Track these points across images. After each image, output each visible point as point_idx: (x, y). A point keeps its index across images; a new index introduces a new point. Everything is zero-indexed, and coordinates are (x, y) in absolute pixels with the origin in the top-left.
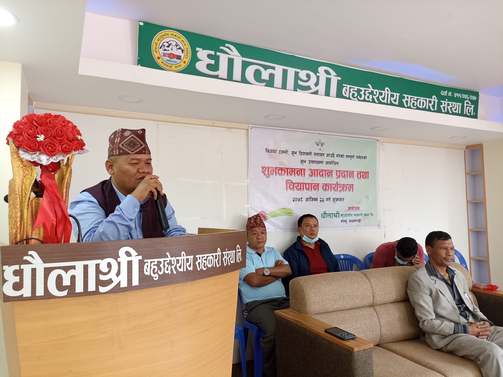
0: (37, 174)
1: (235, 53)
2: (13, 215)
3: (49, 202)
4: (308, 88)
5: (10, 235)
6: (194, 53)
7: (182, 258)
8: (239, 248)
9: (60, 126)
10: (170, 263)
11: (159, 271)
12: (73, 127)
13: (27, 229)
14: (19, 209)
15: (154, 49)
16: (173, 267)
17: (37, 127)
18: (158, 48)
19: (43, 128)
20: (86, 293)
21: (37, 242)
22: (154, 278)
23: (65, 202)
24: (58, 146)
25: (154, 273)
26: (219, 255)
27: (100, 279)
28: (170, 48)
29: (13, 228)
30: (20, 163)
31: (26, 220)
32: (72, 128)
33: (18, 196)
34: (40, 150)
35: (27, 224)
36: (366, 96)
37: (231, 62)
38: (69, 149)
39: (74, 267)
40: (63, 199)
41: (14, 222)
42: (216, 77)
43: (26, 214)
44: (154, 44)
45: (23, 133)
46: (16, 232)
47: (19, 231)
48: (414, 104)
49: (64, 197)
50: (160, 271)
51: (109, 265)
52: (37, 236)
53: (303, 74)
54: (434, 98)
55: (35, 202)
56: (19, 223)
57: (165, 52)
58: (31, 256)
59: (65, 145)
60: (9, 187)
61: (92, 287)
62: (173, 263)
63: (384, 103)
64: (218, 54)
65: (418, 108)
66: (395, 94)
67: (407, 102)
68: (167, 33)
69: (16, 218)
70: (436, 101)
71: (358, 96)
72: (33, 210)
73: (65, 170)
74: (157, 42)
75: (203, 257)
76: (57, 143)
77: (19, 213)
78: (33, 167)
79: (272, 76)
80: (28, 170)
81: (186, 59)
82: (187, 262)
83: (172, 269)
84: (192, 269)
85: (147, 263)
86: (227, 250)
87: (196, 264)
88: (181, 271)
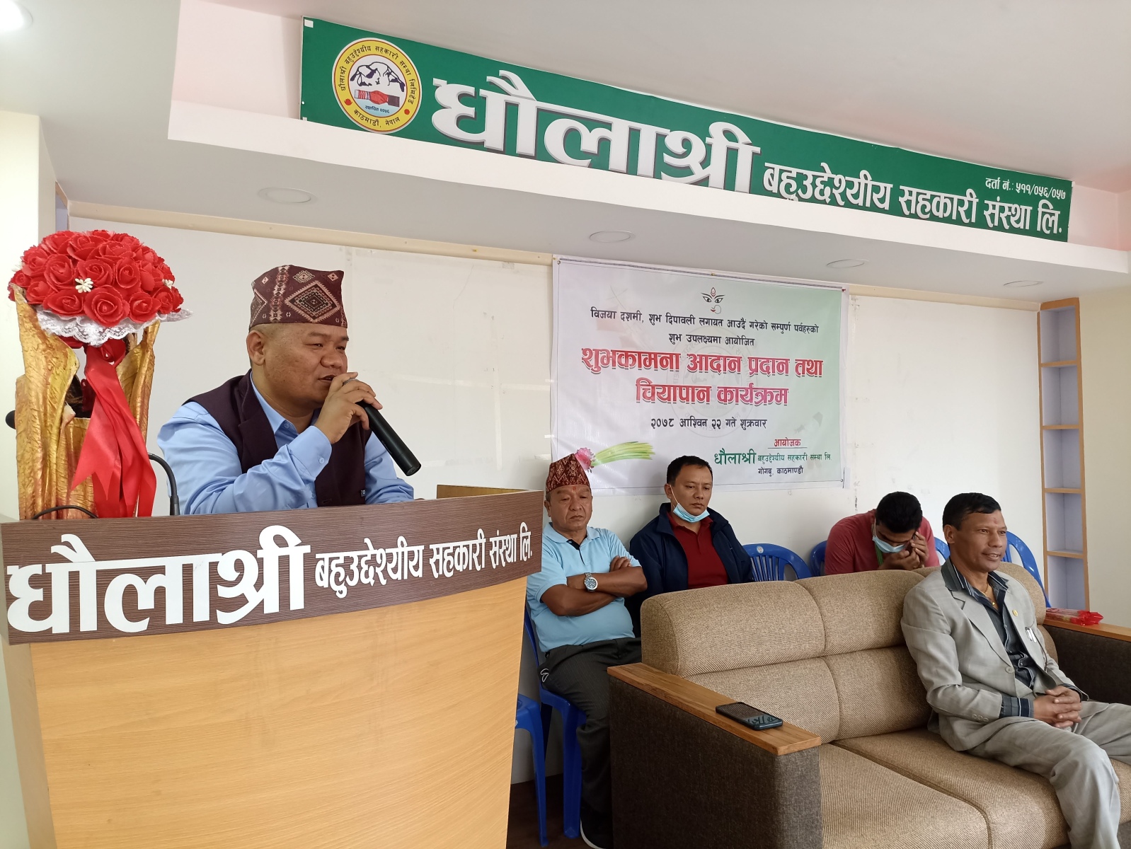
0: (77, 366)
1: (520, 92)
2: (27, 456)
3: (106, 427)
4: (686, 171)
5: (20, 498)
6: (429, 91)
7: (400, 549)
8: (526, 529)
9: (127, 259)
10: (373, 562)
11: (348, 579)
12: (156, 261)
13: (57, 485)
14: (39, 442)
15: (338, 82)
16: (379, 570)
17: (75, 262)
18: (346, 79)
19: (89, 262)
20: (189, 624)
21: (79, 513)
22: (338, 594)
23: (140, 428)
24: (124, 304)
25: (338, 583)
26: (481, 545)
27: (220, 595)
28: (373, 80)
29: (27, 484)
30: (40, 342)
31: (55, 467)
32: (153, 264)
33: (36, 414)
34: (83, 312)
35: (57, 474)
36: (817, 191)
37: (511, 111)
38: (146, 310)
39: (161, 570)
40: (136, 422)
41: (29, 471)
42: (479, 146)
43: (55, 453)
44: (339, 71)
45: (45, 275)
46: (33, 493)
47: (40, 490)
48: (924, 207)
49: (138, 417)
50: (351, 579)
51: (239, 566)
52: (81, 502)
53: (674, 140)
54: (971, 194)
55: (75, 428)
56: (40, 474)
57: (363, 88)
58: (68, 544)
59: (139, 302)
60: (17, 393)
61: (201, 612)
62: (379, 561)
63: (857, 207)
64: (483, 92)
65: (933, 218)
66: (882, 185)
67: (909, 203)
68: (366, 44)
69: (33, 461)
70: (975, 201)
71: (798, 190)
72: (70, 444)
73: (139, 355)
74: (345, 65)
75: (444, 549)
76: (120, 297)
77: (39, 450)
78: (69, 350)
79: (604, 144)
80: (58, 356)
81: (411, 104)
82: (411, 560)
83: (377, 574)
84: (421, 575)
85: (323, 561)
86: (498, 534)
87: (430, 563)
88: (397, 579)
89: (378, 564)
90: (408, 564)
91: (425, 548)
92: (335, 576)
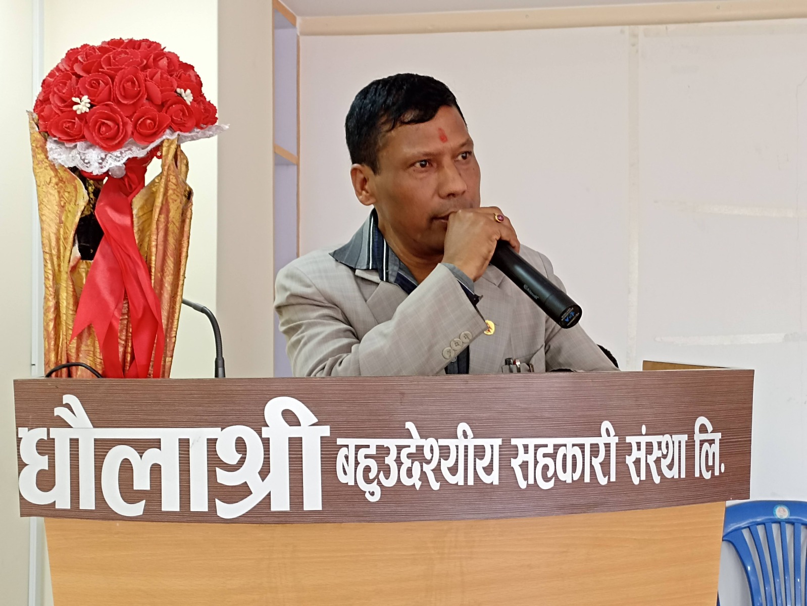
0: (85, 199)
7: (461, 442)
9: (130, 69)
11: (381, 476)
16: (428, 468)
17: (78, 78)
19: (90, 77)
21: (88, 373)
22: (368, 496)
24: (125, 124)
25: (368, 481)
26: (609, 445)
27: (219, 481)
30: (52, 174)
34: (83, 137)
38: (152, 127)
43: (65, 301)
45: (51, 97)
50: (387, 477)
51: (241, 445)
58: (68, 406)
59: (143, 118)
61: (199, 501)
62: (428, 455)
69: (48, 311)
75: (538, 446)
76: (120, 115)
77: (52, 298)
80: (69, 190)
82: (479, 459)
83: (425, 473)
84: (496, 482)
85: (347, 449)
86: (644, 432)
87: (512, 466)
88: (457, 484)
89: (426, 459)
90: (475, 464)
91: (502, 443)
92: (364, 471)
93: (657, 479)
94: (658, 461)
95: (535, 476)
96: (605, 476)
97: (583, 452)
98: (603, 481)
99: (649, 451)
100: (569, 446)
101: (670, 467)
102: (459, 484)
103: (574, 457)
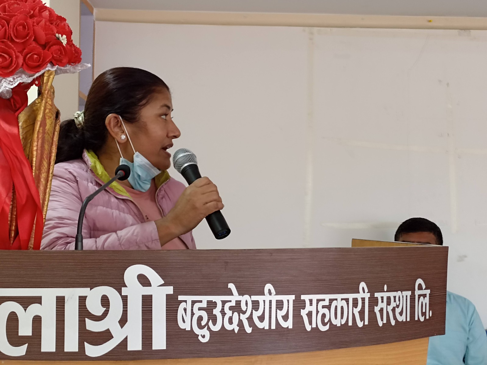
7: (267, 298)
9: (22, 16)
11: (210, 323)
16: (244, 317)
22: (200, 338)
24: (18, 57)
25: (200, 327)
38: (38, 61)
50: (214, 324)
51: (104, 301)
59: (31, 54)
75: (319, 301)
76: (14, 50)
82: (279, 310)
83: (241, 321)
84: (291, 327)
85: (185, 303)
86: (385, 290)
87: (301, 314)
88: (264, 328)
89: (243, 311)
90: (276, 314)
91: (295, 298)
92: (197, 320)
93: (393, 323)
94: (394, 310)
95: (317, 321)
96: (361, 321)
97: (348, 304)
98: (360, 324)
99: (389, 303)
100: (339, 300)
101: (401, 314)
102: (265, 329)
103: (342, 308)
